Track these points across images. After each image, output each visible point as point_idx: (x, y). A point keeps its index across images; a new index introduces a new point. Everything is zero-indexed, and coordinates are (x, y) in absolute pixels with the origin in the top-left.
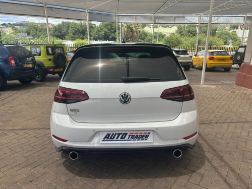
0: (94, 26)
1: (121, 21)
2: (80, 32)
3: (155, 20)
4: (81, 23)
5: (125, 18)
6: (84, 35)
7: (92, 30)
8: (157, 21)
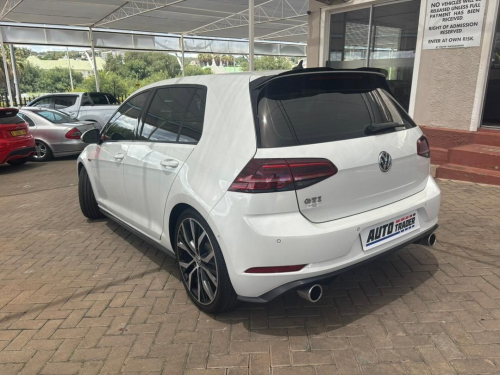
1: (10, 40)
3: (94, 41)
5: (22, 33)
8: (99, 42)
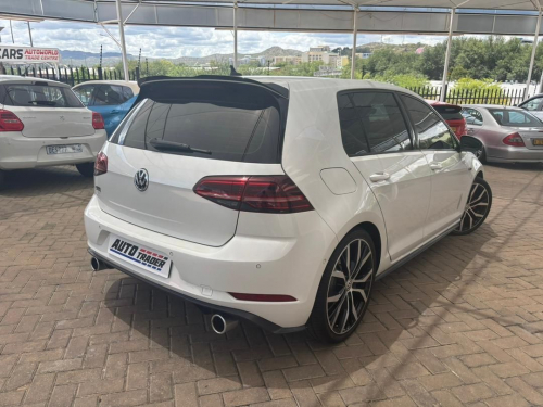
0: (523, 45)
2: (483, 62)
4: (491, 40)
6: (491, 69)
7: (517, 55)
